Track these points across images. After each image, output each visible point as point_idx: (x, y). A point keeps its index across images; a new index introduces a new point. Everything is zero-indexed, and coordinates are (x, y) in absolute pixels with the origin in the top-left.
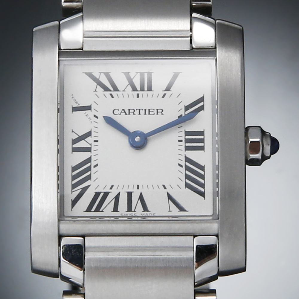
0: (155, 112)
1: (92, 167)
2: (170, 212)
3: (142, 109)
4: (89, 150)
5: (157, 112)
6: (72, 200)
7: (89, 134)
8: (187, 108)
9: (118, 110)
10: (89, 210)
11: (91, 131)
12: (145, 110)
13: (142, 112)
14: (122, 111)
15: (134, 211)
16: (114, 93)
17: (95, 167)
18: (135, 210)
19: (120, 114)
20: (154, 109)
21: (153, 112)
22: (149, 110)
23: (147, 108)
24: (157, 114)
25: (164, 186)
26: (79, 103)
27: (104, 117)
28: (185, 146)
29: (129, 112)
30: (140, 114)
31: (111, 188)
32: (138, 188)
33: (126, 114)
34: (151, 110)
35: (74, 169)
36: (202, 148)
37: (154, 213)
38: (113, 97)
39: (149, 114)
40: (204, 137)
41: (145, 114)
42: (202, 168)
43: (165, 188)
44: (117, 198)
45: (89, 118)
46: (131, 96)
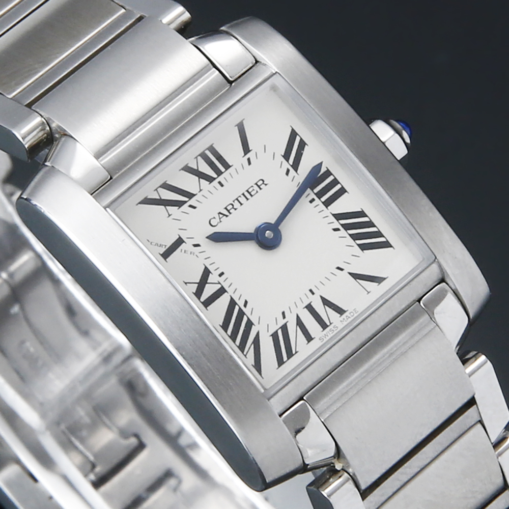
0: (256, 188)
1: (243, 308)
2: (369, 294)
3: (240, 196)
4: (221, 291)
5: (259, 186)
6: (252, 365)
7: (207, 273)
8: (286, 156)
9: (214, 218)
10: (281, 362)
11: (206, 268)
12: (243, 194)
13: (242, 199)
14: (219, 216)
15: (331, 324)
16: (192, 202)
17: (245, 306)
18: (330, 322)
19: (221, 222)
20: (252, 186)
21: (253, 190)
22: (247, 191)
23: (244, 191)
24: (260, 189)
25: (338, 268)
26: (163, 244)
27: (207, 237)
28: (323, 203)
29: (228, 211)
30: (241, 204)
31: (284, 317)
32: (313, 293)
33: (227, 216)
34: (250, 191)
35: (225, 327)
36: (342, 191)
37: (353, 309)
38: (194, 208)
39: (252, 196)
40: (334, 176)
41: (247, 199)
42: (362, 214)
43: (342, 270)
44: (300, 323)
45: (191, 253)
46: (213, 190)
